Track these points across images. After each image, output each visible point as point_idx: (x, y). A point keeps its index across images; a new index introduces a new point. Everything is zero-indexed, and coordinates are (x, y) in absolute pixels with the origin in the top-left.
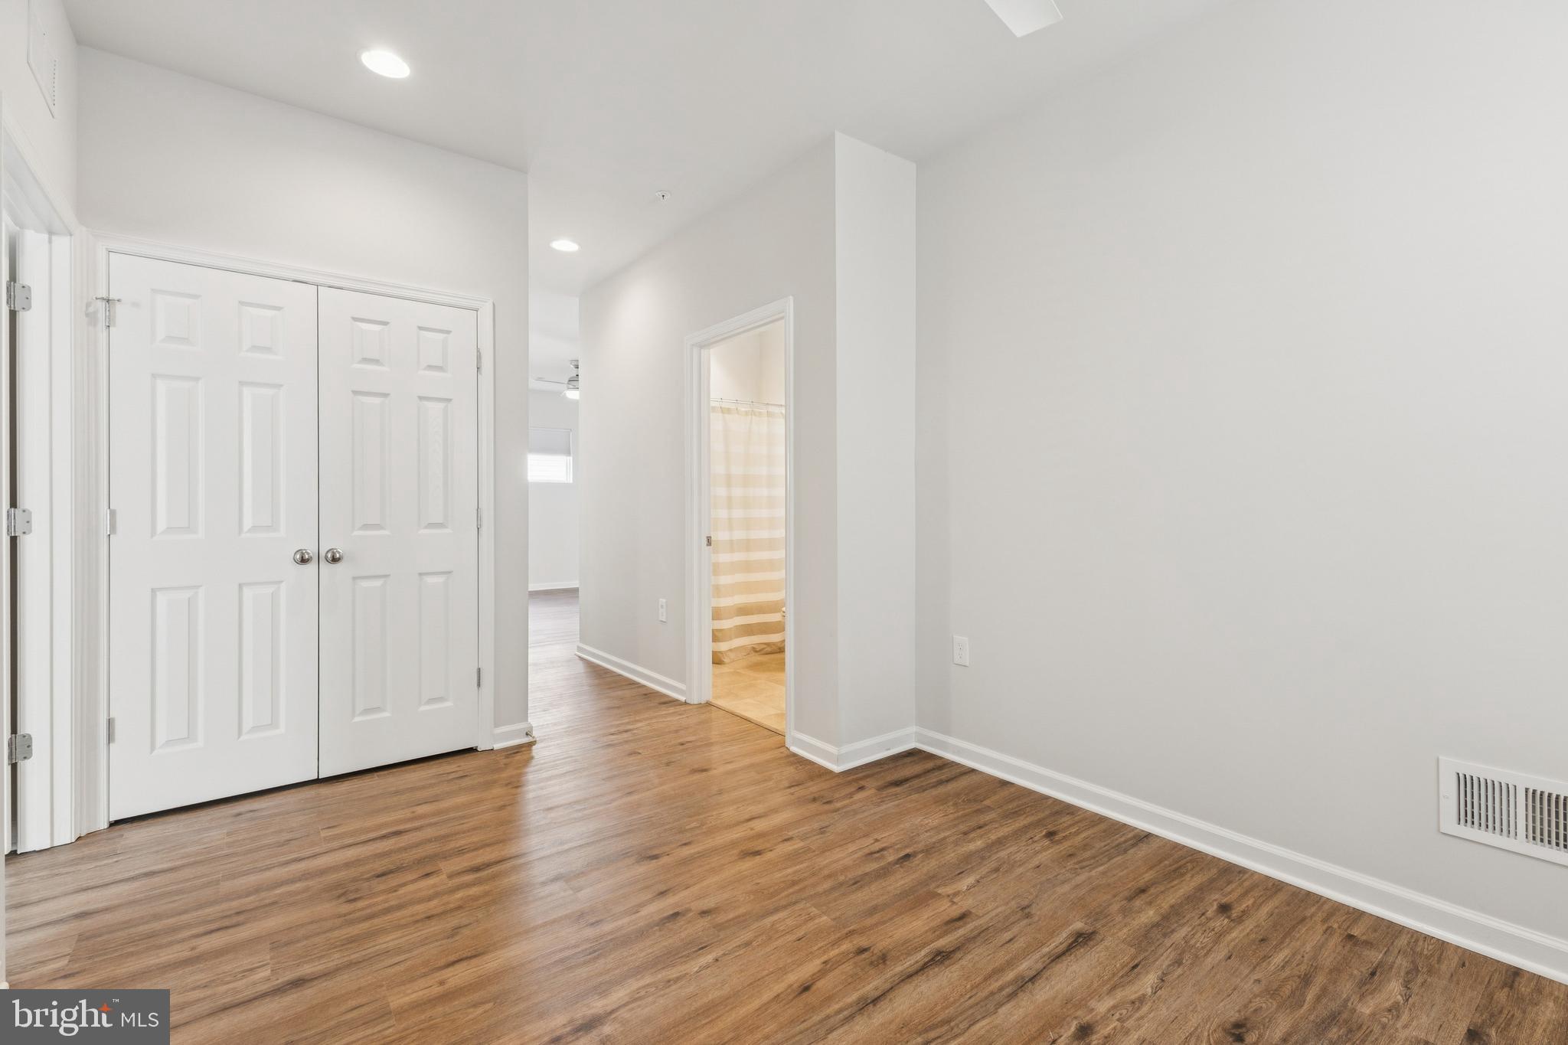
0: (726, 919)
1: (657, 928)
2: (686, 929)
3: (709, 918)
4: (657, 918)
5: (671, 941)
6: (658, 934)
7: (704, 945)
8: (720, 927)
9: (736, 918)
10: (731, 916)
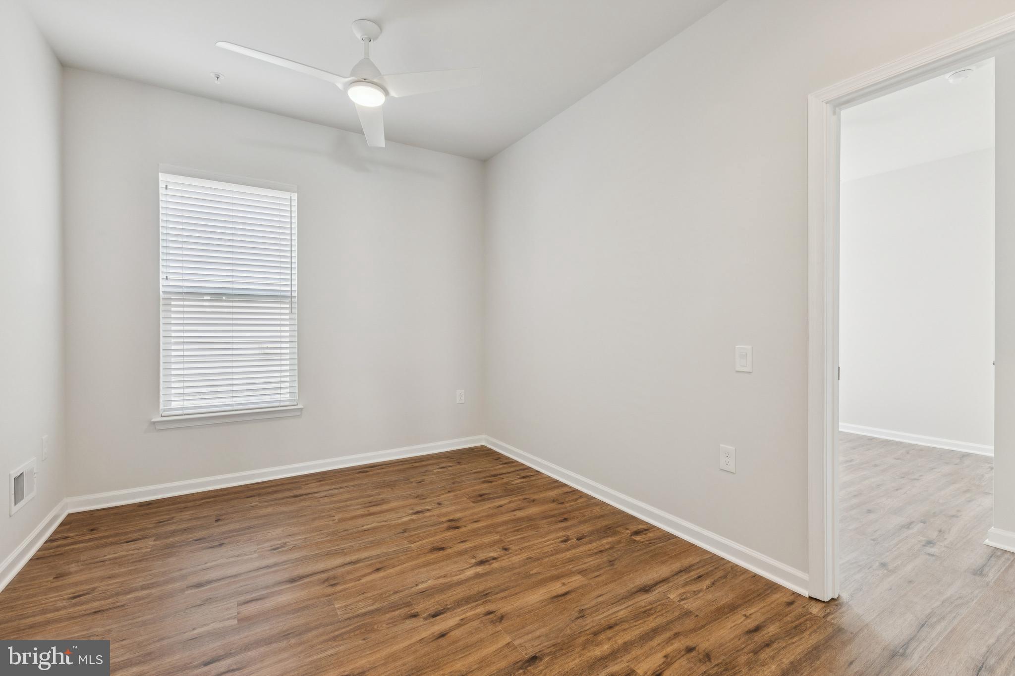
0: (402, 610)
1: (449, 607)
2: (430, 604)
3: (412, 612)
4: (448, 614)
5: (441, 598)
6: (448, 603)
7: (421, 594)
8: (408, 604)
9: (394, 611)
10: (397, 612)
